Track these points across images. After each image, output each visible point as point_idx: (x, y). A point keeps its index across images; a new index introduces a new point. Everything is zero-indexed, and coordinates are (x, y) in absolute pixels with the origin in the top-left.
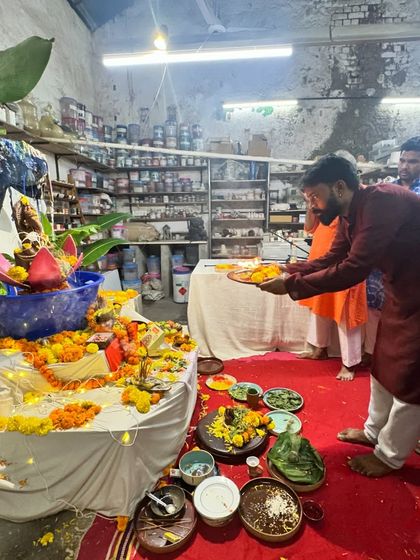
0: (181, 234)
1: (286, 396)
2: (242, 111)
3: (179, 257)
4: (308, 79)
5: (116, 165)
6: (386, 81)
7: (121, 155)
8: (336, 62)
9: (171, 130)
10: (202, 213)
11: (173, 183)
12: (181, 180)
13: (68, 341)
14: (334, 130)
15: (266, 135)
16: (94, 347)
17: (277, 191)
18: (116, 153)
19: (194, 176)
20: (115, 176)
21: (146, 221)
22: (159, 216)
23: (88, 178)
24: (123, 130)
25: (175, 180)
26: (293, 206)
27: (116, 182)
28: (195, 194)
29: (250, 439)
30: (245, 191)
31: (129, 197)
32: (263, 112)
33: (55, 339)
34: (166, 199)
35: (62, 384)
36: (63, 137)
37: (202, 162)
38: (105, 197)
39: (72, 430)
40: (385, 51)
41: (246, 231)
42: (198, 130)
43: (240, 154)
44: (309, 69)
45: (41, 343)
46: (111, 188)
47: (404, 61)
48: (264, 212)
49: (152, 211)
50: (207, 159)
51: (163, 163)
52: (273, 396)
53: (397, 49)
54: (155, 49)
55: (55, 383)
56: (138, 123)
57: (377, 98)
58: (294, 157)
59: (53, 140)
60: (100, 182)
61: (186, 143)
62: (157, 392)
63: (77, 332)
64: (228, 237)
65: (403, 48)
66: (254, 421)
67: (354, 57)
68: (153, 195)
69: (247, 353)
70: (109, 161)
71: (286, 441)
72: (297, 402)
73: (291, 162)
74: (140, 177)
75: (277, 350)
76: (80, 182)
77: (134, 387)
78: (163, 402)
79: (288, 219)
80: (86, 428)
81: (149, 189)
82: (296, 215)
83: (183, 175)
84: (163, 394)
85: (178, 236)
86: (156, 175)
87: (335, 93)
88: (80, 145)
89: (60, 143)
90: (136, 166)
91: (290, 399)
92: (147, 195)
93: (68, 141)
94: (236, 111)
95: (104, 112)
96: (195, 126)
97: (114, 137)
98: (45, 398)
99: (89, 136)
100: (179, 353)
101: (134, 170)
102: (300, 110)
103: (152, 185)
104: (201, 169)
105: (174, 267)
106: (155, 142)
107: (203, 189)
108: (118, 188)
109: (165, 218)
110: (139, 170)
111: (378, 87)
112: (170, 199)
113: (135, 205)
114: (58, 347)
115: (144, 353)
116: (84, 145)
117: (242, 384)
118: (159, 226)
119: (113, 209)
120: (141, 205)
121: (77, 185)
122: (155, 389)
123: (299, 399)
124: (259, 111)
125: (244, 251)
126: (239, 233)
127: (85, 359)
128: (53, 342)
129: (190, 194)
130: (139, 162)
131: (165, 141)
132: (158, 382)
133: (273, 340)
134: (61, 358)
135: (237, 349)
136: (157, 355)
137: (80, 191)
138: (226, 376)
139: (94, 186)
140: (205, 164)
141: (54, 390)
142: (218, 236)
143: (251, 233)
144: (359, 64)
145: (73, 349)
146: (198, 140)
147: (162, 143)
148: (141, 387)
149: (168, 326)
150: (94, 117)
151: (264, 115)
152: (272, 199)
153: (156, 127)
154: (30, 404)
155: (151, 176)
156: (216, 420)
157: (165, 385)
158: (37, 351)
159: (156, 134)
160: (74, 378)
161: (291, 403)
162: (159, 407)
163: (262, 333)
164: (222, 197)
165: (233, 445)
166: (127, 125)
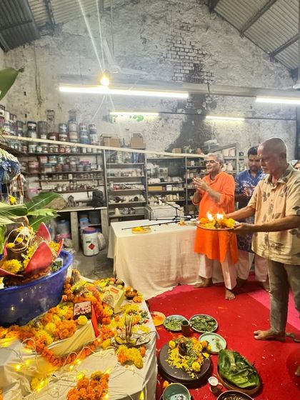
0: (83, 202)
1: (204, 320)
2: (123, 117)
3: (85, 220)
4: (163, 101)
5: (28, 151)
6: (207, 106)
7: (32, 143)
9: (74, 127)
10: (98, 186)
11: (76, 165)
12: (81, 163)
13: (57, 318)
14: (181, 132)
15: (141, 134)
16: (82, 319)
17: (150, 170)
19: (91, 160)
20: (27, 160)
22: (65, 189)
24: (33, 125)
25: (78, 163)
26: (162, 180)
27: (28, 164)
28: (93, 172)
30: (130, 170)
31: (39, 175)
32: (137, 119)
33: (44, 318)
34: (71, 177)
35: (63, 360)
37: (98, 151)
41: (132, 197)
42: (94, 128)
45: (35, 326)
46: (24, 168)
48: (144, 184)
49: (58, 186)
51: (68, 151)
52: (195, 322)
55: (56, 361)
56: (45, 121)
57: (203, 115)
61: (86, 137)
64: (120, 202)
66: (199, 347)
68: (60, 174)
69: (161, 291)
70: (22, 148)
71: (224, 358)
72: (212, 323)
74: (48, 160)
75: (179, 284)
77: (123, 347)
78: (148, 353)
79: (160, 189)
81: (57, 169)
82: (164, 186)
83: (83, 159)
85: (80, 203)
86: (62, 159)
87: (180, 110)
90: (46, 152)
91: (207, 322)
92: (54, 174)
94: (119, 117)
95: (16, 110)
96: (91, 126)
98: (50, 379)
100: (133, 306)
101: (44, 155)
102: (160, 119)
103: (60, 166)
104: (96, 155)
105: (83, 228)
106: (60, 135)
107: (100, 169)
108: (29, 169)
109: (70, 190)
110: (48, 155)
111: (203, 109)
112: (73, 177)
113: (44, 181)
114: (51, 326)
115: (111, 312)
117: (169, 317)
118: (66, 196)
120: (51, 181)
122: (138, 343)
123: (214, 321)
124: (134, 118)
125: (132, 212)
126: (127, 199)
127: (78, 332)
128: (44, 322)
129: (89, 173)
130: (48, 149)
131: (68, 135)
132: (137, 336)
133: (177, 277)
134: (57, 336)
135: (153, 289)
136: (120, 311)
140: (100, 152)
141: (56, 368)
142: (113, 202)
143: (136, 199)
146: (94, 135)
147: (66, 136)
148: (130, 345)
150: (10, 114)
151: (138, 121)
152: (148, 175)
153: (61, 125)
154: (39, 390)
155: (57, 160)
156: (170, 353)
157: (144, 338)
158: (34, 335)
159: (60, 129)
160: (70, 351)
161: (210, 325)
162: (148, 358)
163: (169, 274)
164: (113, 175)
165: (193, 371)
166: (37, 121)
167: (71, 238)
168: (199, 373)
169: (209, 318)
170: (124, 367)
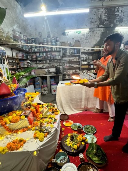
0: (53, 72)
1: (90, 128)
2: (71, 33)
3: (53, 80)
4: (92, 22)
5: (32, 51)
6: (117, 22)
7: (33, 48)
8: (101, 16)
9: (49, 39)
10: (60, 65)
11: (50, 56)
12: (53, 55)
13: (14, 115)
14: (101, 38)
15: (80, 40)
16: (23, 117)
17: (83, 58)
18: (32, 47)
19: (57, 54)
20: (31, 55)
21: (42, 69)
22: (46, 67)
23: (23, 56)
24: (34, 40)
25: (51, 55)
26: (89, 62)
27: (32, 56)
28: (57, 59)
29: (79, 146)
30: (73, 58)
31: (36, 61)
32: (78, 32)
33: (10, 114)
34: (48, 61)
35: (12, 131)
36: (13, 42)
37: (59, 49)
38: (29, 61)
39: (15, 151)
40: (116, 12)
41: (74, 71)
42: (58, 39)
43: (71, 46)
44: (92, 18)
45: (4, 116)
46: (30, 58)
47: (122, 15)
48: (80, 65)
49: (44, 65)
50: (61, 48)
51: (47, 50)
52: (86, 128)
53: (120, 11)
54: (42, 10)
55: (9, 131)
56: (38, 37)
57: (114, 27)
58: (88, 47)
59: (10, 43)
60: (27, 57)
61: (54, 43)
62: (46, 132)
63: (18, 111)
64: (68, 73)
65: (122, 11)
66: (81, 139)
67: (106, 14)
68: (44, 60)
69: (76, 112)
70: (29, 50)
71: (92, 146)
72: (94, 130)
73: (87, 48)
74: (39, 54)
75: (86, 110)
76: (20, 57)
77: (38, 131)
78: (49, 136)
79: (87, 67)
80: (20, 150)
81: (43, 58)
82: (90, 65)
83: (53, 54)
84: (48, 133)
85: (52, 73)
86: (45, 54)
87: (101, 26)
88: (20, 45)
89: (12, 44)
90: (38, 51)
91: (92, 129)
92: (42, 60)
93: (15, 44)
95: (27, 34)
96: (56, 38)
97: (31, 42)
98: (6, 137)
99: (23, 42)
100: (54, 116)
102: (90, 32)
104: (59, 51)
105: (52, 83)
106: (44, 43)
107: (60, 58)
108: (33, 58)
109: (48, 67)
110: (39, 52)
111: (114, 24)
112: (49, 61)
113: (38, 63)
114: (10, 117)
115: (42, 117)
116: (21, 45)
117: (75, 124)
118: (46, 70)
119: (31, 65)
120: (40, 63)
121: (19, 58)
122: (45, 131)
123: (95, 129)
124: (77, 32)
126: (72, 71)
127: (20, 122)
128: (9, 115)
129: (56, 60)
130: (39, 50)
132: (47, 128)
133: (85, 107)
134: (11, 122)
135: (73, 111)
136: (46, 117)
137: (20, 60)
138: (70, 121)
139: (25, 58)
140: (60, 50)
142: (65, 73)
143: (76, 71)
144: (108, 16)
145: (16, 118)
146: (57, 42)
147: (46, 43)
148: (41, 131)
149: (50, 105)
150: (24, 36)
151: (79, 34)
152: (82, 60)
153: (44, 39)
155: (43, 54)
156: (67, 139)
157: (49, 129)
158: (3, 120)
159: (44, 41)
160: (17, 128)
161: (92, 131)
162: (47, 138)
163: (81, 105)
164: (66, 60)
165: (74, 149)
166: (35, 38)
167: (47, 87)
168: (76, 150)
169: (94, 127)
170: (34, 140)
